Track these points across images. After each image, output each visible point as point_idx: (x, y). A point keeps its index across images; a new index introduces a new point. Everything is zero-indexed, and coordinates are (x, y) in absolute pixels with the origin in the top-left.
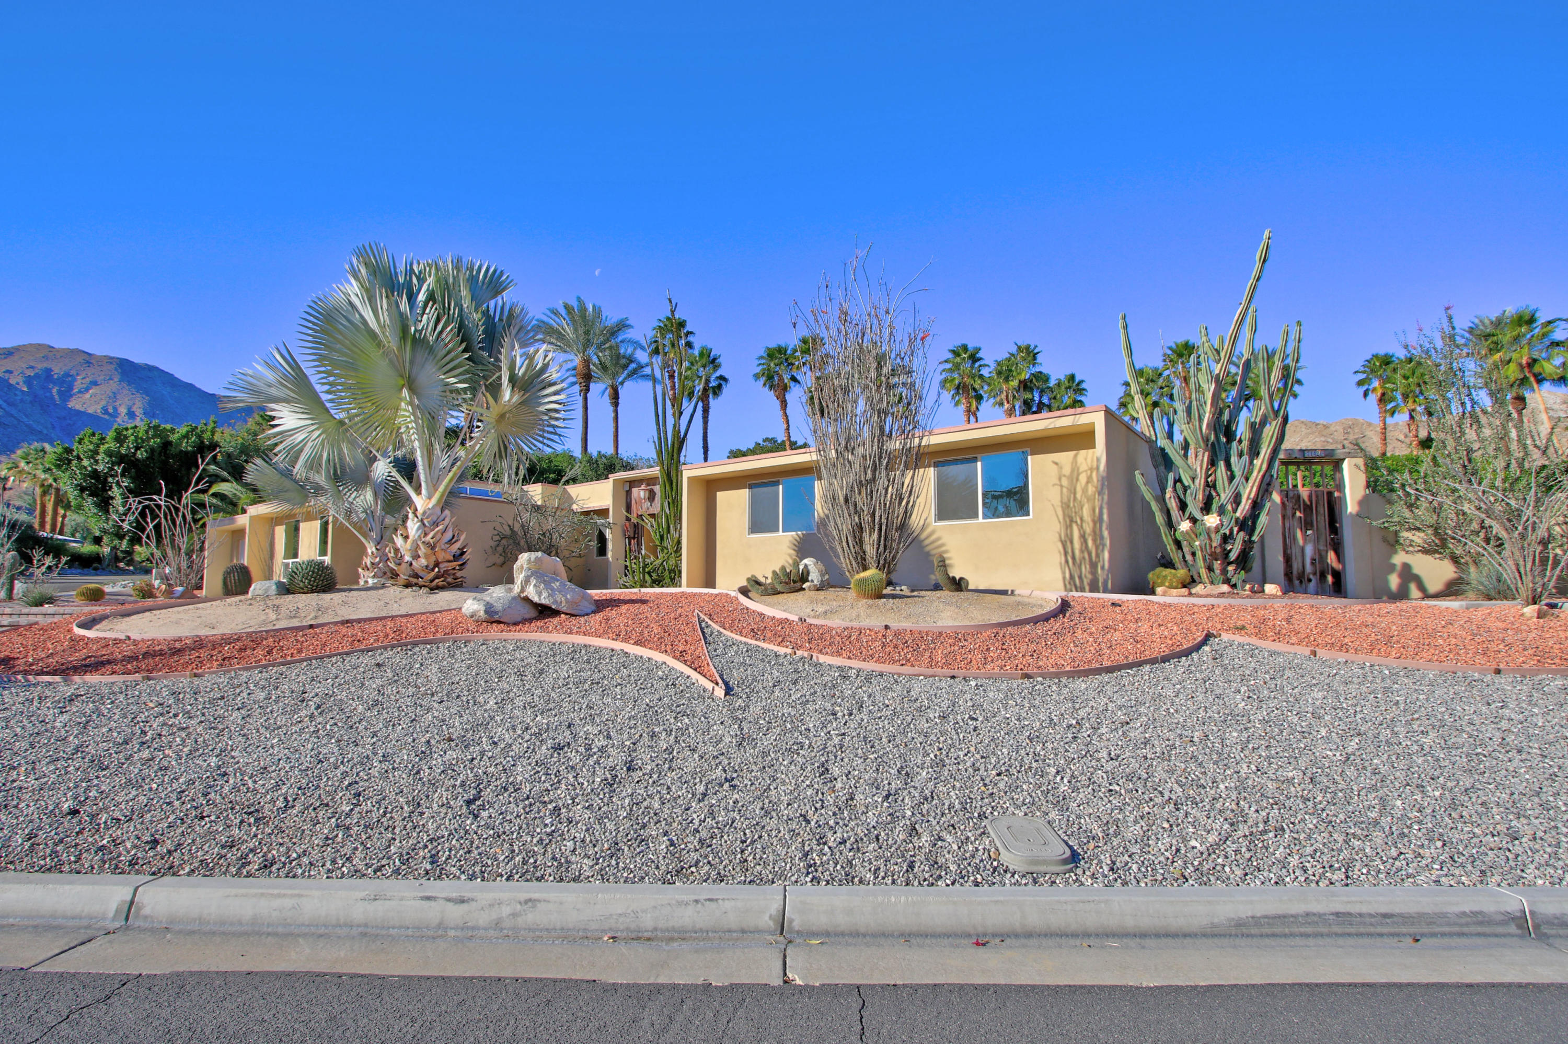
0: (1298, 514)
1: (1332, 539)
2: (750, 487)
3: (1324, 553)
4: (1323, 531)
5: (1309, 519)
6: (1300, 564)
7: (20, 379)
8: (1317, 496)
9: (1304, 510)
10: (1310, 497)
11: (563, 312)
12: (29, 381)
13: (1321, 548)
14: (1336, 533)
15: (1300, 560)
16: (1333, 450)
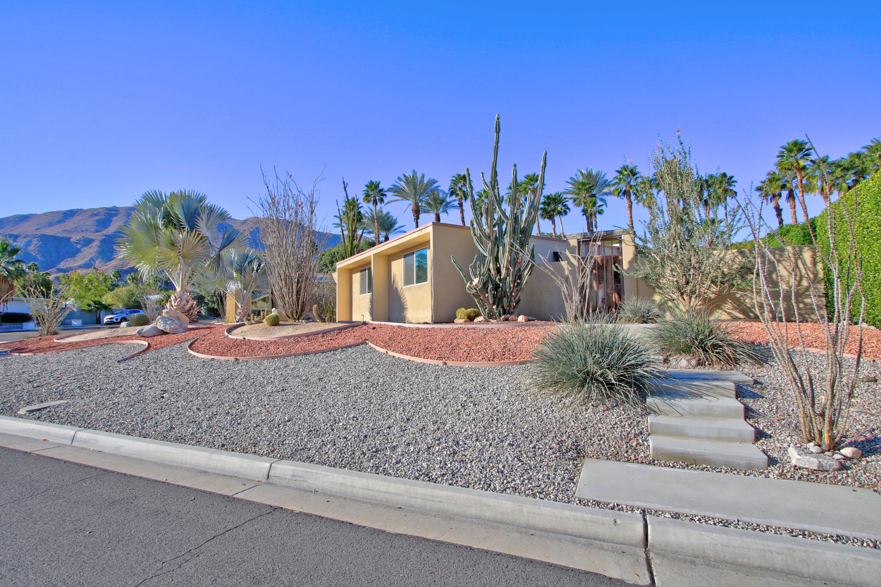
0: (594, 271)
1: (617, 286)
2: (361, 271)
3: (610, 295)
4: (611, 282)
5: (601, 275)
6: (595, 302)
7: (248, 233)
8: (607, 260)
9: (598, 269)
10: (602, 261)
11: (403, 178)
12: (251, 233)
13: (609, 292)
14: (619, 283)
15: (595, 299)
16: (613, 231)
